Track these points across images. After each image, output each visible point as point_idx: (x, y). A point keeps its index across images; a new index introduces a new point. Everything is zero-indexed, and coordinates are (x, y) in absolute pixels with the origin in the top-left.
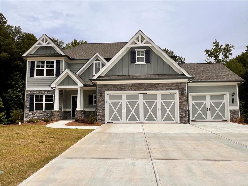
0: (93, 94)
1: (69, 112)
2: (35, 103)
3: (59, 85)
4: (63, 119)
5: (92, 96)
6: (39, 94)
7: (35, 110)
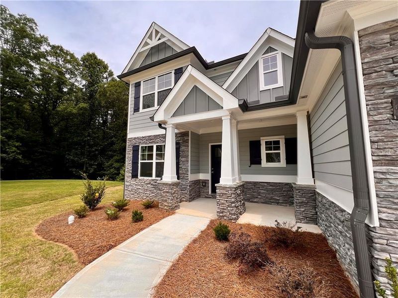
0: (261, 138)
1: (205, 182)
2: (140, 161)
3: (174, 115)
4: (190, 199)
5: (259, 141)
6: (146, 143)
7: (141, 176)
